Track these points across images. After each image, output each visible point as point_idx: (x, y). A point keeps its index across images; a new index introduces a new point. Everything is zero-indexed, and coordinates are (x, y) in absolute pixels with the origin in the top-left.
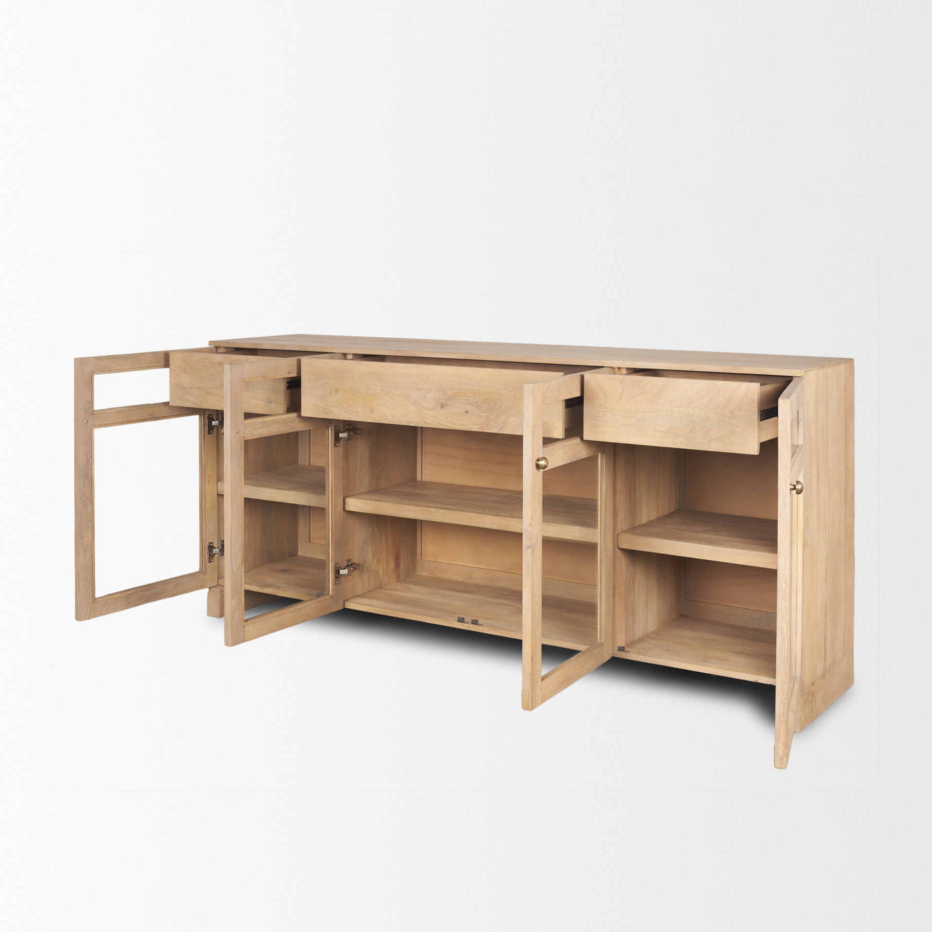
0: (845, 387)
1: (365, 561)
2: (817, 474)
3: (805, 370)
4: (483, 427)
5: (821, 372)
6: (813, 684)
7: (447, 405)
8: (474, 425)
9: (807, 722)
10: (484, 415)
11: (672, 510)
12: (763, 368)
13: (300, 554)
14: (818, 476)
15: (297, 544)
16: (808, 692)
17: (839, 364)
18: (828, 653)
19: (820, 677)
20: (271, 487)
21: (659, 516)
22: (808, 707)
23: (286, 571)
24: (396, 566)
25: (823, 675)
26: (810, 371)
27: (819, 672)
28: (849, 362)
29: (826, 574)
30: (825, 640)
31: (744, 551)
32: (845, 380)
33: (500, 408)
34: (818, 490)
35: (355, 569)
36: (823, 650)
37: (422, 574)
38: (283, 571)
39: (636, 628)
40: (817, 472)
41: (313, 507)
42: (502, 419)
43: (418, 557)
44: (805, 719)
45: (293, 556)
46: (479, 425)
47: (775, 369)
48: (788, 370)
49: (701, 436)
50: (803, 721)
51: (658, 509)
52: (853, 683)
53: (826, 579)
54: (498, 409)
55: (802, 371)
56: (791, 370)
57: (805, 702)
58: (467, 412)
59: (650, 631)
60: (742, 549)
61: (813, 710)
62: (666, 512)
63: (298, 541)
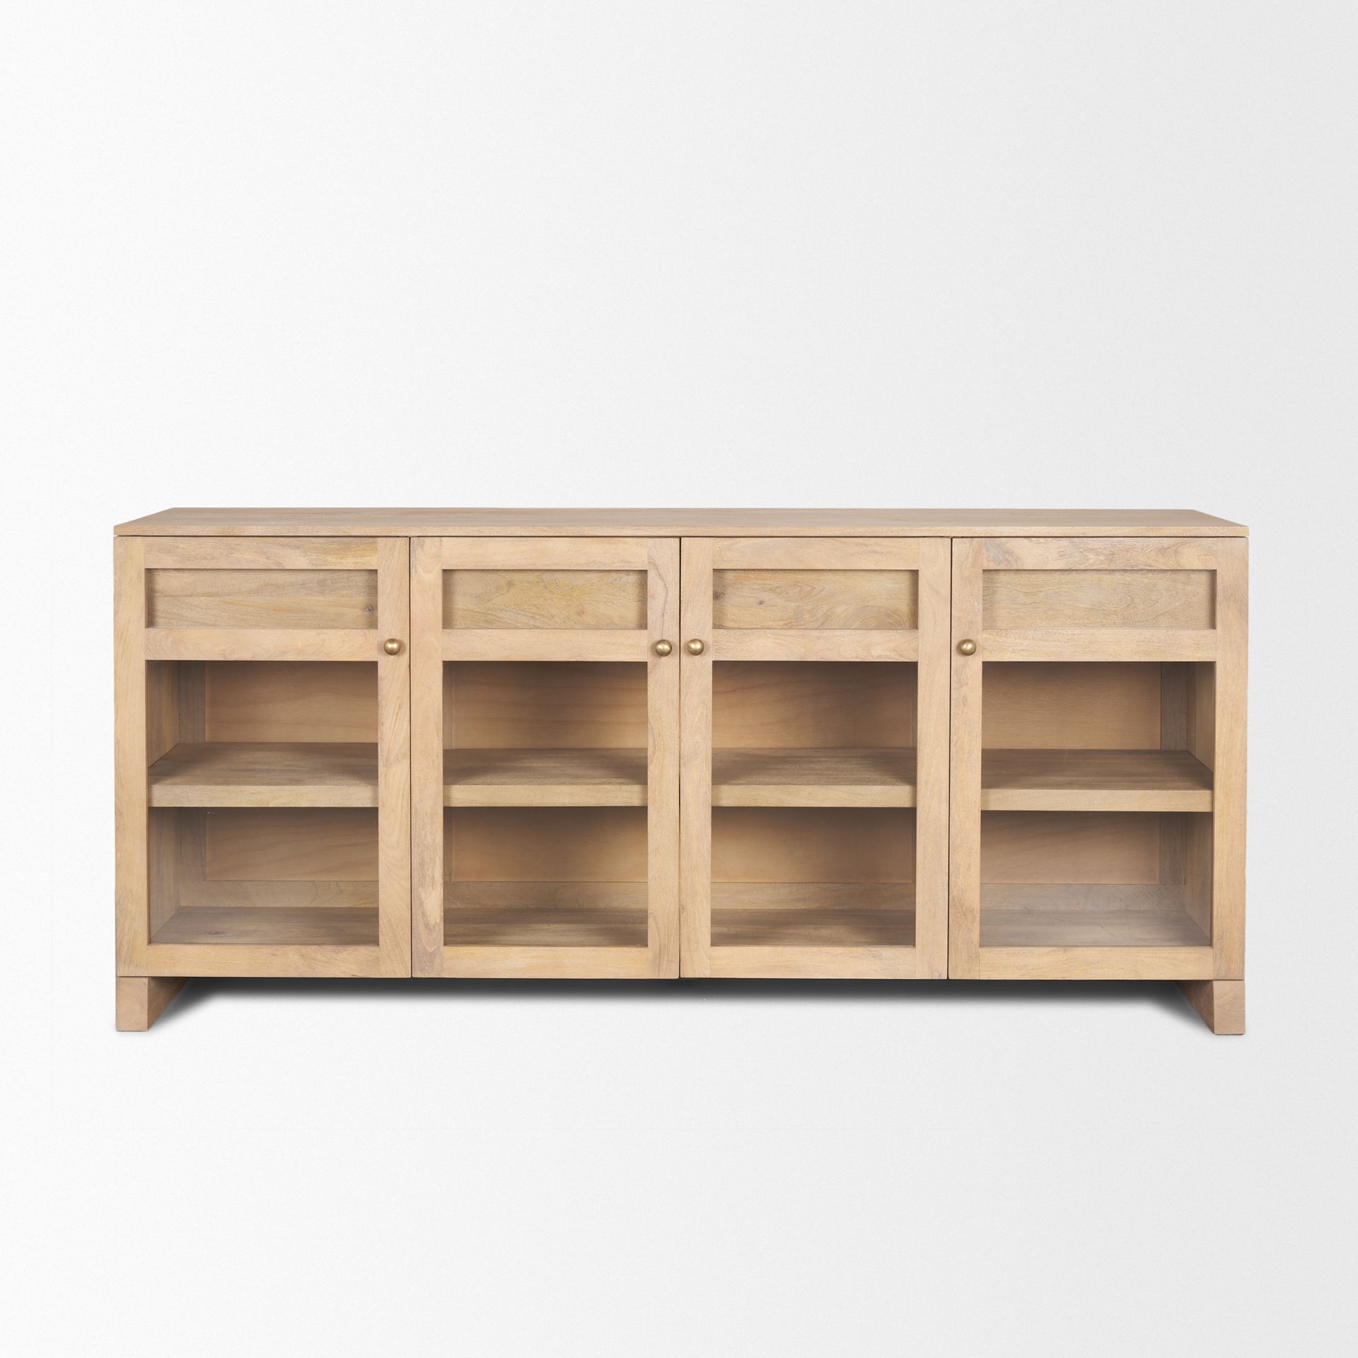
4: (791, 623)
7: (724, 595)
8: (775, 621)
10: (792, 605)
33: (819, 593)
42: (824, 609)
46: (783, 620)
54: (817, 595)
58: (761, 603)
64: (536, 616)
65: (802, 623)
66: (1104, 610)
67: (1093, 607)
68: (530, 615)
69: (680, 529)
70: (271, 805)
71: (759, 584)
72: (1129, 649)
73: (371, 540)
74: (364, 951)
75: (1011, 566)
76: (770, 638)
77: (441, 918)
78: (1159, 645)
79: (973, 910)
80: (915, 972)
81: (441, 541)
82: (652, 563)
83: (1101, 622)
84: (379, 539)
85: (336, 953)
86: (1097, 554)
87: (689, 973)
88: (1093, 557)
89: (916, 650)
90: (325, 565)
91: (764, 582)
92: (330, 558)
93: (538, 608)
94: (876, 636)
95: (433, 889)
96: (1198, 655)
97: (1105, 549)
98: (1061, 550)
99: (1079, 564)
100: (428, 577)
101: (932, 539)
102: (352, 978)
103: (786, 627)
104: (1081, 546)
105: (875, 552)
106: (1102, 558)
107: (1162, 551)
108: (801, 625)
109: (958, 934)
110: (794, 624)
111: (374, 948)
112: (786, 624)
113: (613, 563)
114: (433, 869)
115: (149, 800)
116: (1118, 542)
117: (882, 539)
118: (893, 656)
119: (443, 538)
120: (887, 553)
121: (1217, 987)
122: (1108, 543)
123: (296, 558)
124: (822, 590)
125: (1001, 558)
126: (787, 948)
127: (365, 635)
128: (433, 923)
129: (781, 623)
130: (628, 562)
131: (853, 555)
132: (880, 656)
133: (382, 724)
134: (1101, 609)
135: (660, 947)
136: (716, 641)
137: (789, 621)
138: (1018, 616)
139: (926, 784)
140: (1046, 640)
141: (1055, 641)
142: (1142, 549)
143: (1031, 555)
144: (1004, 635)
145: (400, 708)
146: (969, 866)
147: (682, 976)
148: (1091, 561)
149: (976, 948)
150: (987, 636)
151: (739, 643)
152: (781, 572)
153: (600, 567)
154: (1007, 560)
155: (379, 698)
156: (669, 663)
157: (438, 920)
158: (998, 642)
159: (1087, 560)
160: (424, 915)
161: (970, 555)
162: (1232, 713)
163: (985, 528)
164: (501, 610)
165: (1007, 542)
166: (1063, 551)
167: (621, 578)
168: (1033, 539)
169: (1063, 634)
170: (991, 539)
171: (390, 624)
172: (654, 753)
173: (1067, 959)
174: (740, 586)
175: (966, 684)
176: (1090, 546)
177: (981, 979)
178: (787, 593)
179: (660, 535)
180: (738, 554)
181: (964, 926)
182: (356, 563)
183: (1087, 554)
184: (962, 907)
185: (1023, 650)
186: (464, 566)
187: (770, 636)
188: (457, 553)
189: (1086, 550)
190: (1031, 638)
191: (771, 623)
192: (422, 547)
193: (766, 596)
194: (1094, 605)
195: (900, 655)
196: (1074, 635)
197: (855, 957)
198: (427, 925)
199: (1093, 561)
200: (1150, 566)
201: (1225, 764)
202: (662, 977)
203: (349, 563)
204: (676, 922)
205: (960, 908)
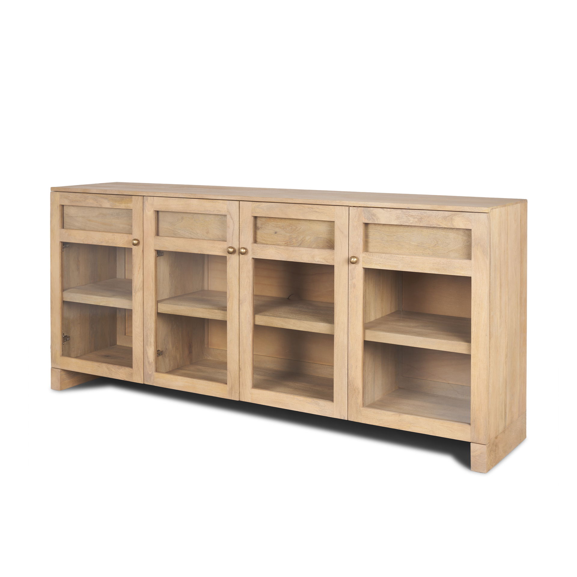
0: (521, 220)
1: (166, 349)
2: (500, 284)
3: (491, 208)
4: (288, 243)
5: (503, 209)
6: (496, 438)
7: (261, 228)
8: (281, 242)
9: (492, 465)
10: (288, 235)
11: (393, 311)
12: (460, 207)
13: (118, 343)
14: (501, 285)
15: (116, 336)
16: (493, 444)
17: (517, 203)
18: (507, 415)
19: (501, 433)
20: (97, 295)
21: (383, 316)
22: (492, 455)
23: (108, 356)
24: (190, 353)
25: (504, 432)
26: (495, 209)
27: (501, 428)
28: (524, 202)
29: (506, 358)
30: (505, 405)
31: (446, 341)
32: (521, 216)
33: (299, 230)
34: (500, 297)
35: (159, 355)
36: (504, 413)
37: (208, 358)
38: (105, 356)
39: (367, 397)
40: (500, 283)
41: (127, 309)
42: (301, 237)
43: (206, 346)
44: (490, 463)
45: (113, 346)
46: (285, 241)
47: (469, 207)
48: (479, 208)
49: (442, 248)
50: (489, 465)
51: (382, 311)
52: (525, 437)
53: (506, 362)
54: (298, 231)
55: (489, 208)
56: (481, 208)
57: (491, 451)
58: (276, 233)
59: (376, 399)
60: (445, 339)
61: (496, 457)
62: (389, 313)
63: (116, 334)
64: (192, 233)
65: (292, 243)
66: (423, 246)
67: (419, 245)
68: (189, 232)
69: (239, 197)
70: (101, 304)
71: (275, 224)
72: (429, 267)
73: (130, 197)
74: (127, 369)
75: (375, 222)
76: (273, 249)
77: (153, 360)
78: (443, 266)
79: (358, 388)
80: (333, 414)
81: (154, 198)
82: (228, 212)
83: (422, 253)
84: (133, 197)
85: (119, 369)
86: (414, 218)
87: (243, 399)
88: (412, 219)
89: (333, 260)
90: (115, 206)
91: (277, 223)
92: (117, 204)
93: (192, 229)
94: (317, 252)
95: (151, 347)
96: (463, 273)
97: (417, 216)
98: (398, 215)
99: (406, 222)
100: (150, 214)
101: (340, 206)
102: (124, 381)
103: (285, 245)
104: (407, 213)
105: (316, 212)
106: (416, 220)
107: (445, 218)
108: (291, 244)
109: (352, 399)
110: (289, 243)
111: (130, 369)
112: (286, 244)
113: (214, 211)
114: (151, 339)
115: (62, 298)
116: (424, 212)
117: (319, 205)
118: (324, 261)
119: (154, 197)
120: (321, 212)
121: (472, 445)
122: (419, 212)
123: (106, 203)
124: (300, 229)
125: (370, 217)
126: (281, 394)
127: (128, 237)
128: (151, 362)
129: (284, 243)
130: (220, 211)
131: (307, 213)
132: (318, 261)
133: (134, 275)
134: (422, 246)
135: (232, 385)
136: (253, 249)
137: (287, 242)
138: (384, 247)
139: (338, 324)
140: (391, 259)
141: (394, 260)
142: (435, 217)
143: (383, 217)
144: (372, 255)
145: (140, 268)
146: (357, 367)
147: (240, 400)
148: (411, 221)
149: (360, 407)
150: (364, 255)
151: (262, 251)
152: (284, 219)
153: (209, 212)
154: (373, 219)
155: (133, 264)
156: (235, 257)
157: (152, 361)
158: (369, 258)
159: (410, 221)
160: (148, 358)
161: (357, 216)
162: (479, 305)
163: (364, 203)
164: (179, 229)
165: (373, 210)
166: (398, 216)
167: (222, 218)
168: (385, 209)
169: (398, 257)
170: (366, 208)
171: (136, 234)
172: (229, 297)
173: (401, 420)
174: (267, 225)
175: (355, 278)
176: (411, 214)
177: (362, 422)
178: (286, 229)
179: (231, 199)
180: (262, 210)
181: (354, 396)
182: (125, 206)
183: (410, 218)
184: (353, 386)
185: (380, 263)
186: (161, 209)
187: (274, 248)
188: (159, 204)
189: (409, 216)
190: (384, 258)
191: (280, 243)
192: (147, 200)
193: (277, 230)
194: (419, 244)
195: (327, 262)
196: (403, 258)
197: (309, 403)
198: (149, 362)
199: (412, 221)
200: (439, 225)
201: (476, 330)
202: (232, 399)
203: (123, 206)
204: (238, 375)
205: (353, 387)
